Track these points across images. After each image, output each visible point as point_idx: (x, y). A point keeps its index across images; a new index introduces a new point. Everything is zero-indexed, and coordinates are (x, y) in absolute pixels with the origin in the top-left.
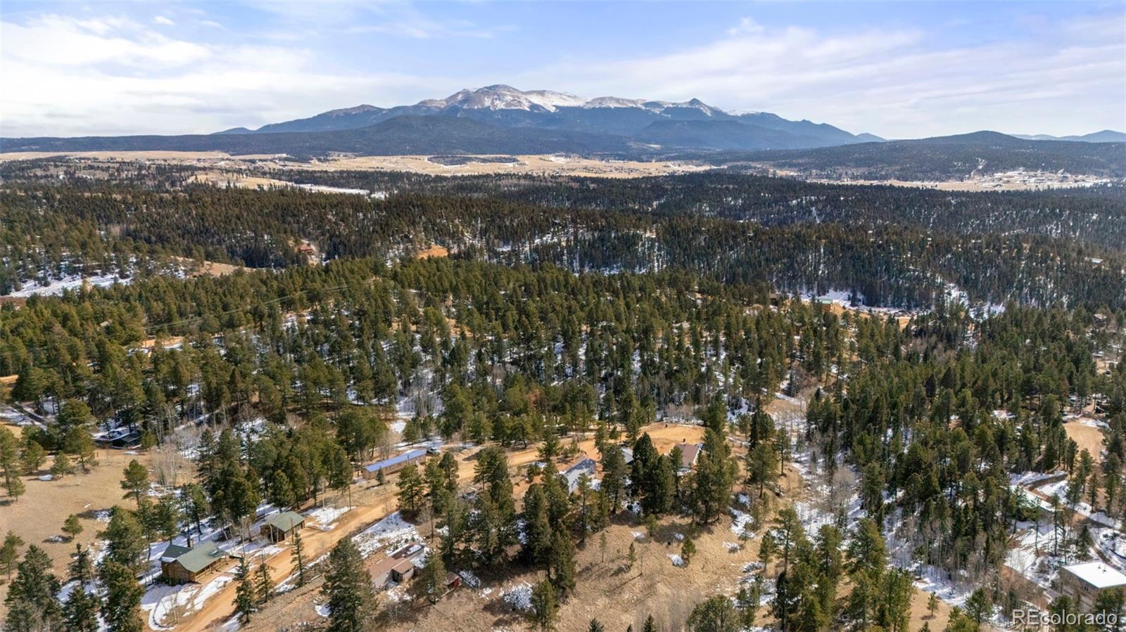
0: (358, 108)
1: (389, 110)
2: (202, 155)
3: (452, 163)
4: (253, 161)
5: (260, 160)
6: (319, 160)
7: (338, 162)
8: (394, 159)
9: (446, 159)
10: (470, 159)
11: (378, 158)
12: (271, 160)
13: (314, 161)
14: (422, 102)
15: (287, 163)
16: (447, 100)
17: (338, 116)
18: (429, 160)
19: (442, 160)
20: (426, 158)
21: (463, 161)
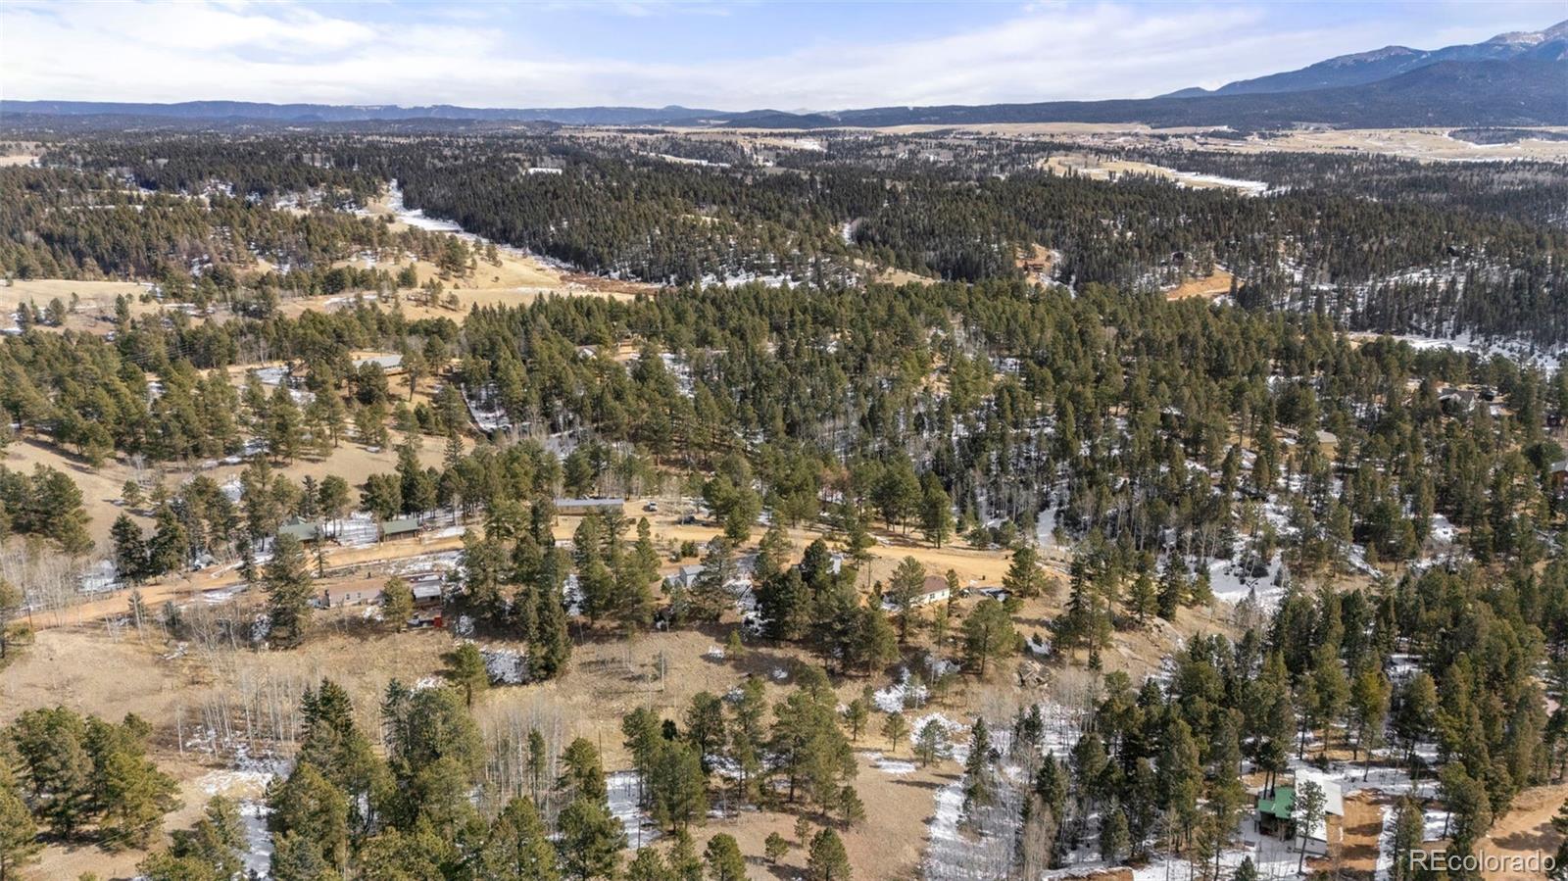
0: (1380, 51)
1: (1432, 53)
2: (1117, 128)
3: (1489, 141)
4: (1163, 138)
5: (1176, 136)
6: (1263, 136)
7: (1290, 139)
8: (1385, 133)
9: (1483, 134)
10: (1531, 134)
11: (1360, 131)
12: (1191, 137)
13: (1255, 138)
14: (1497, 38)
15: (1210, 140)
16: (1546, 33)
17: (1343, 65)
18: (1452, 135)
19: (1473, 136)
20: (1447, 131)
21: (1514, 137)
